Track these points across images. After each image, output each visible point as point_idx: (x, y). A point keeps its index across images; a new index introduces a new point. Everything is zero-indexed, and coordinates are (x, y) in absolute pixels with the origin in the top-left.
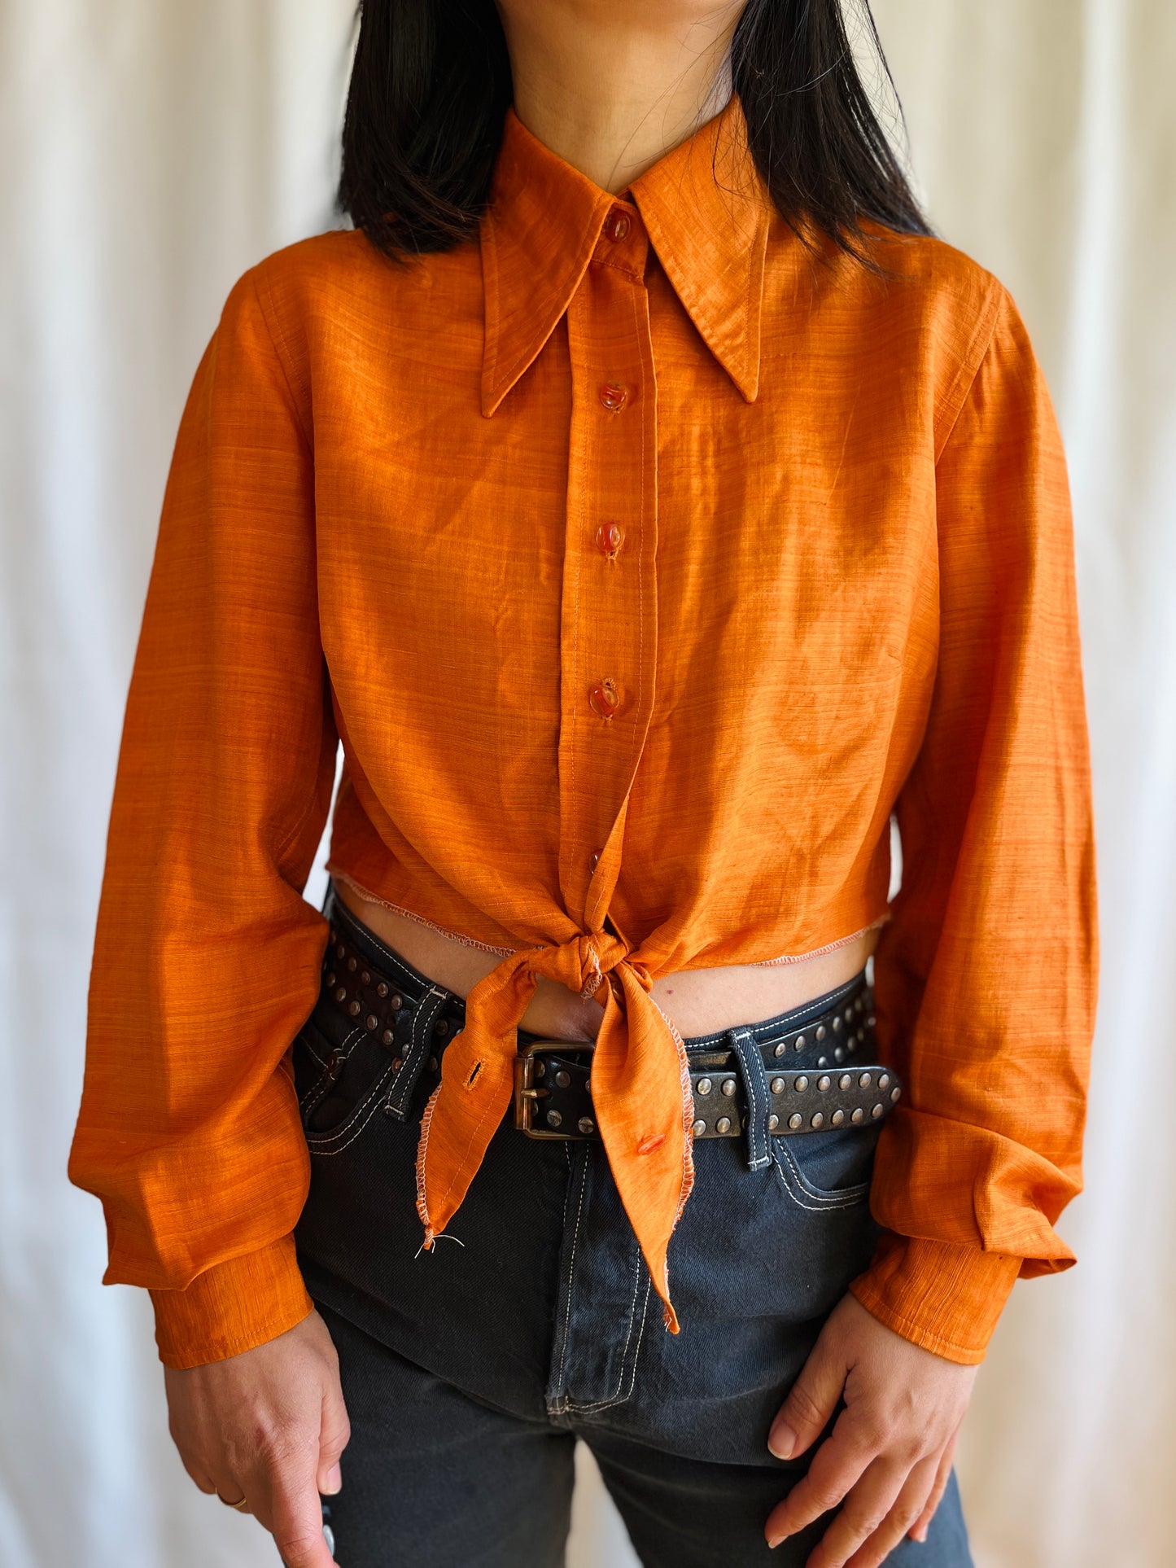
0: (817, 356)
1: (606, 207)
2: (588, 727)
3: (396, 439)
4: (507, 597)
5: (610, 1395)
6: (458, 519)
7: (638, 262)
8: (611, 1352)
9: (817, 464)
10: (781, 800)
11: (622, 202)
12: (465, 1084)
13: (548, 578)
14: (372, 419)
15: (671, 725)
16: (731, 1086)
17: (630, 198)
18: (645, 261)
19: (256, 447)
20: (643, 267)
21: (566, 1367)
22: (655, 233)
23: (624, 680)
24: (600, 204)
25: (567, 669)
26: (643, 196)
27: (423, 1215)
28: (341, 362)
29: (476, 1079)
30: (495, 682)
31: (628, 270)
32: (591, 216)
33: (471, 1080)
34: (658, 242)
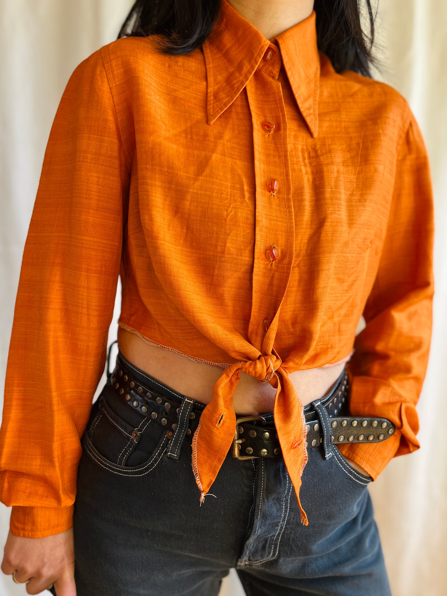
0: (345, 122)
1: (267, 45)
2: (264, 266)
3: (175, 133)
4: (232, 206)
5: (267, 557)
6: (207, 171)
7: (276, 71)
8: (269, 539)
9: (349, 166)
10: (334, 302)
11: (272, 45)
12: (217, 425)
13: (248, 199)
14: (164, 123)
15: (299, 267)
16: (317, 426)
17: (276, 43)
18: (279, 72)
19: (98, 135)
20: (278, 74)
21: (251, 548)
22: (285, 60)
23: (281, 246)
24: (265, 43)
25: (258, 240)
26: (282, 42)
27: (200, 486)
28: (149, 97)
29: (221, 422)
30: (225, 243)
31: (271, 74)
32: (260, 47)
33: (219, 423)
34: (286, 63)
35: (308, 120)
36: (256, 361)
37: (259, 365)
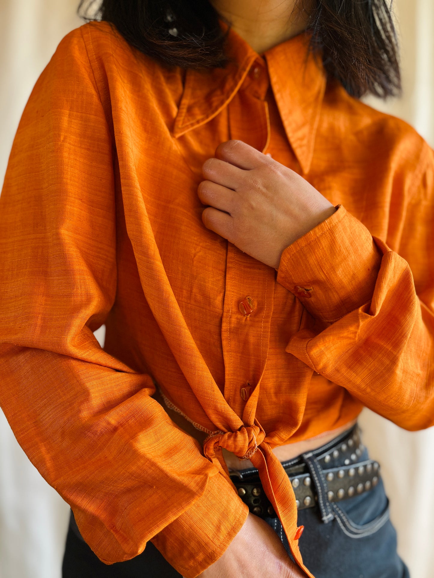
2: (237, 320)
4: (201, 245)
16: (308, 480)
20: (265, 94)
23: (256, 298)
25: (229, 289)
26: (271, 59)
31: (257, 94)
34: (275, 83)
35: (298, 152)
36: (236, 432)
37: (240, 436)
